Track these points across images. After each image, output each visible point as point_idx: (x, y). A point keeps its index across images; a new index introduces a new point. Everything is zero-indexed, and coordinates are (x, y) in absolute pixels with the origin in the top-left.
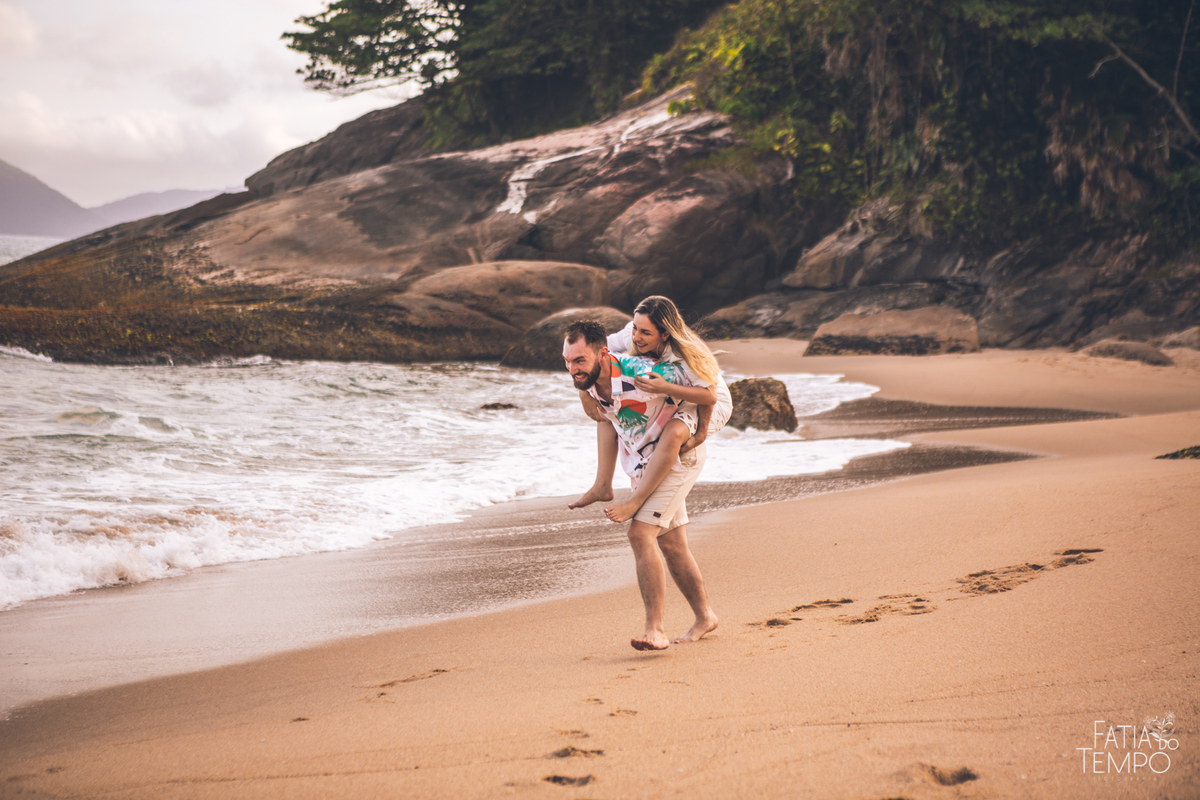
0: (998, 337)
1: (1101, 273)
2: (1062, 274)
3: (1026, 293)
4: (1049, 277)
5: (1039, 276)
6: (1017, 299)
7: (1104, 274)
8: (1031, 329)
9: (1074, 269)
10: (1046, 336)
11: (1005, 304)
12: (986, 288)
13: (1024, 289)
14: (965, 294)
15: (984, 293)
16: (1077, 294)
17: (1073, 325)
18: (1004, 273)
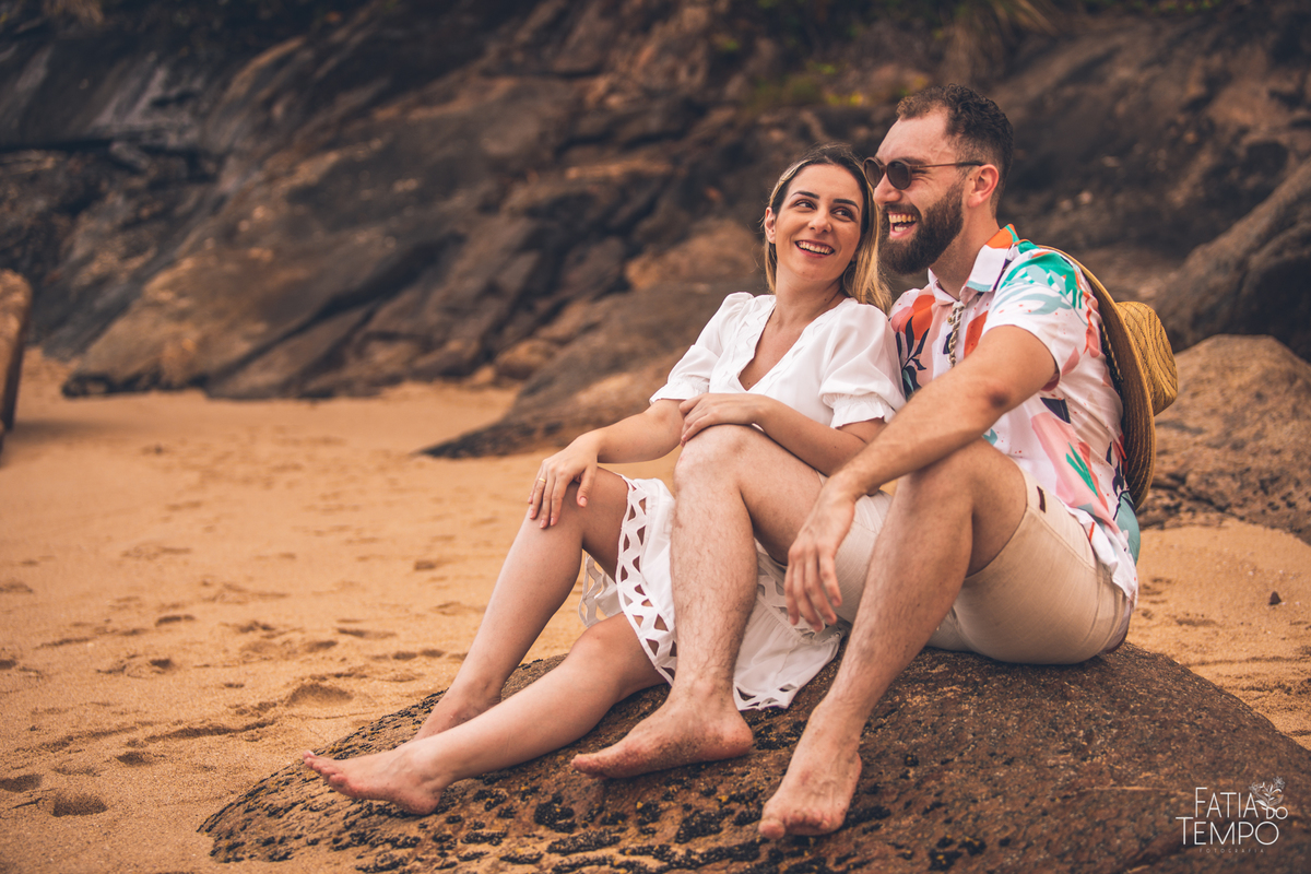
0: (204, 344)
1: (591, 98)
2: (461, 106)
3: (333, 174)
4: (419, 114)
5: (385, 114)
6: (301, 195)
7: (601, 100)
8: (335, 307)
9: (503, 85)
10: (388, 337)
11: (259, 213)
12: (221, 160)
13: (332, 158)
14: (156, 186)
15: (210, 179)
16: (509, 172)
17: (492, 289)
18: (278, 110)
